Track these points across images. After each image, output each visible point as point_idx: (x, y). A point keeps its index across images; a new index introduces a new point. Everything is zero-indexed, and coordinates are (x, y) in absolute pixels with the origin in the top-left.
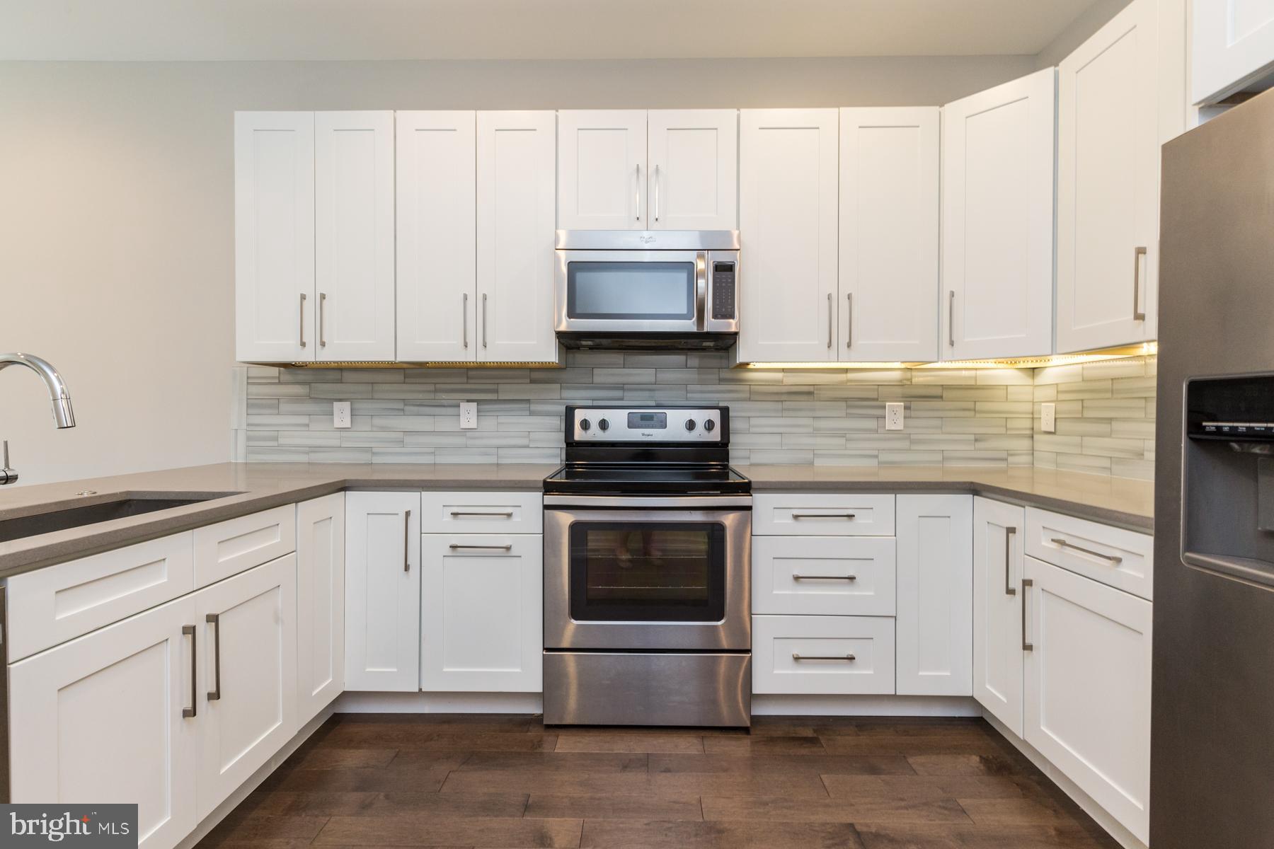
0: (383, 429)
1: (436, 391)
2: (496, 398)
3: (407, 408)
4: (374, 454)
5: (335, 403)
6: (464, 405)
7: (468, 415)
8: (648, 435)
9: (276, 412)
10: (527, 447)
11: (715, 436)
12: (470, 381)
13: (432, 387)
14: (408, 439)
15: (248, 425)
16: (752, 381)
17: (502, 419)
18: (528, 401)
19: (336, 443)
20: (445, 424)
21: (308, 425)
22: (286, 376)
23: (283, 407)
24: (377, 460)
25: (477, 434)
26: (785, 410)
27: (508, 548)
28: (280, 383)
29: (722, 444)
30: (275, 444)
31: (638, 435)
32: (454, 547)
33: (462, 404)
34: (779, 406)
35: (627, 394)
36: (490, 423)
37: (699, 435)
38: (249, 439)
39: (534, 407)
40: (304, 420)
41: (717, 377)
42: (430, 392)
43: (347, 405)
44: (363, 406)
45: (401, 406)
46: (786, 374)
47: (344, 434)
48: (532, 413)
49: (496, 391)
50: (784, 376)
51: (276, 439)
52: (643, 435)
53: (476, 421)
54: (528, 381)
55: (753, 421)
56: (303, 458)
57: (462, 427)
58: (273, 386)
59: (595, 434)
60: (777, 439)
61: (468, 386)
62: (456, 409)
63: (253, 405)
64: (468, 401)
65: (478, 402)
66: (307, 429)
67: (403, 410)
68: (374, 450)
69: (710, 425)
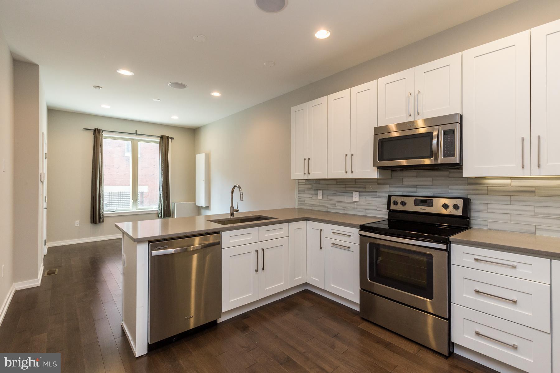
0: (331, 200)
1: (345, 187)
2: (365, 190)
3: (337, 193)
4: (328, 208)
5: (318, 191)
6: (354, 193)
7: (356, 197)
8: (423, 209)
9: (304, 193)
10: (376, 210)
11: (460, 212)
12: (357, 184)
13: (344, 186)
14: (338, 204)
15: (298, 197)
16: (487, 184)
17: (367, 199)
18: (376, 192)
19: (318, 204)
20: (348, 199)
21: (312, 198)
22: (307, 183)
23: (307, 192)
24: (329, 210)
25: (358, 204)
26: (512, 201)
27: (349, 248)
28: (305, 184)
29: (465, 217)
30: (304, 203)
31: (419, 209)
32: (333, 244)
33: (353, 192)
34: (509, 198)
35: (418, 190)
36: (363, 200)
37: (450, 211)
38: (299, 201)
39: (379, 194)
40: (311, 196)
41: (466, 182)
42: (343, 187)
43: (321, 192)
44: (325, 192)
45: (335, 192)
46: (512, 180)
47: (320, 201)
48: (379, 197)
49: (365, 188)
50: (511, 182)
51: (304, 201)
52: (421, 209)
53: (358, 198)
54: (377, 184)
55: (489, 206)
56: (310, 208)
57: (354, 201)
58: (303, 185)
59: (400, 207)
60: (507, 217)
61: (355, 186)
62: (351, 194)
63: (299, 191)
64: (356, 191)
65: (359, 192)
66: (311, 199)
67: (336, 194)
68: (328, 207)
69: (456, 207)
